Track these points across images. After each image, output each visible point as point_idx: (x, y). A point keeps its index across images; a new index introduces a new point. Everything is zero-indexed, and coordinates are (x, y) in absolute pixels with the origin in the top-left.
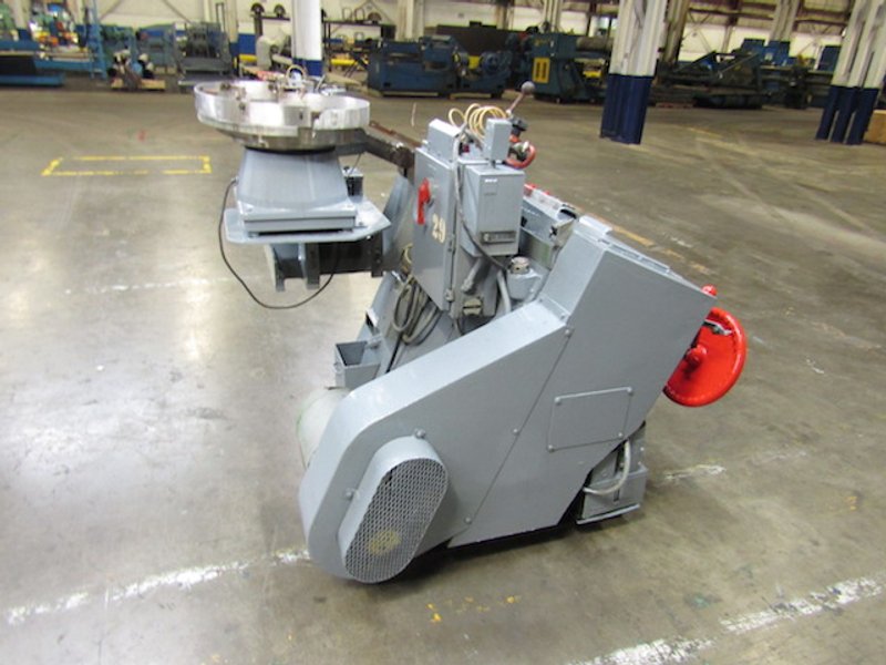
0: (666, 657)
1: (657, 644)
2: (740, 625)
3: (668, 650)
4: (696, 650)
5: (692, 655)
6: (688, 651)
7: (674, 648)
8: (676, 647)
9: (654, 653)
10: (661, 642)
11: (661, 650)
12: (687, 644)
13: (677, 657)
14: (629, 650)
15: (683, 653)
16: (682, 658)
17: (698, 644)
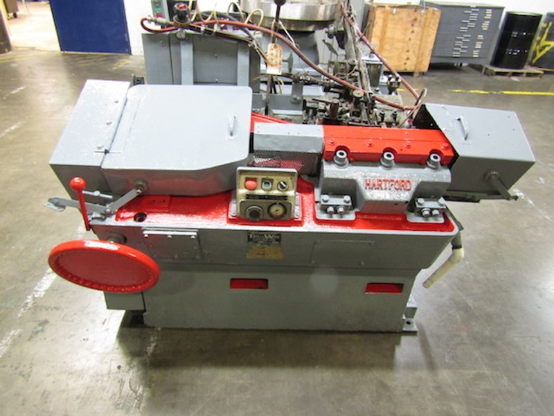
0: (35, 293)
1: (43, 293)
2: (9, 338)
3: (36, 296)
4: (23, 307)
5: (24, 304)
6: (27, 303)
7: (34, 299)
8: (34, 300)
9: (41, 289)
10: (42, 296)
11: (39, 293)
12: (30, 305)
13: (30, 297)
14: (52, 281)
15: (29, 301)
16: (27, 299)
17: (24, 310)
